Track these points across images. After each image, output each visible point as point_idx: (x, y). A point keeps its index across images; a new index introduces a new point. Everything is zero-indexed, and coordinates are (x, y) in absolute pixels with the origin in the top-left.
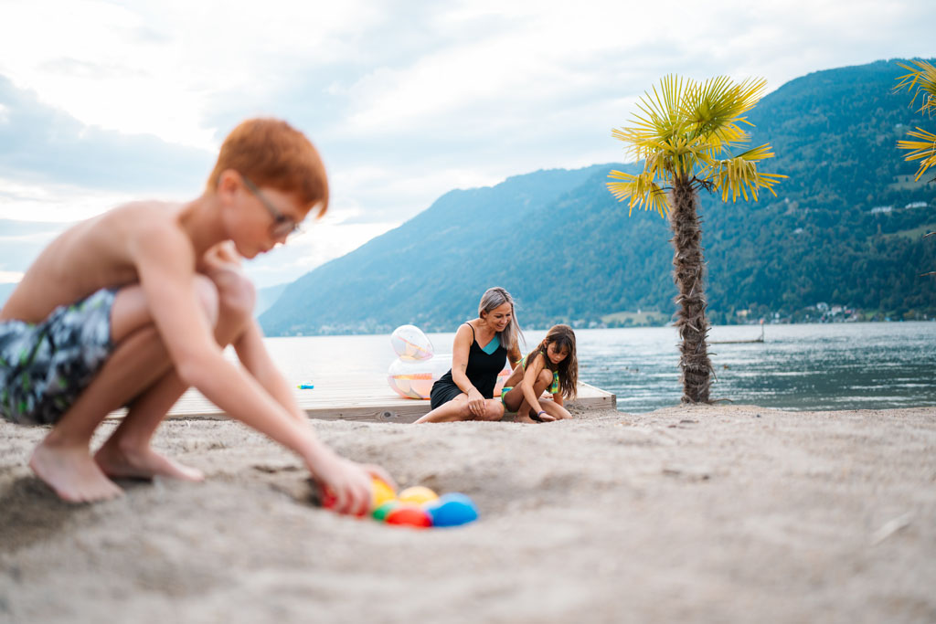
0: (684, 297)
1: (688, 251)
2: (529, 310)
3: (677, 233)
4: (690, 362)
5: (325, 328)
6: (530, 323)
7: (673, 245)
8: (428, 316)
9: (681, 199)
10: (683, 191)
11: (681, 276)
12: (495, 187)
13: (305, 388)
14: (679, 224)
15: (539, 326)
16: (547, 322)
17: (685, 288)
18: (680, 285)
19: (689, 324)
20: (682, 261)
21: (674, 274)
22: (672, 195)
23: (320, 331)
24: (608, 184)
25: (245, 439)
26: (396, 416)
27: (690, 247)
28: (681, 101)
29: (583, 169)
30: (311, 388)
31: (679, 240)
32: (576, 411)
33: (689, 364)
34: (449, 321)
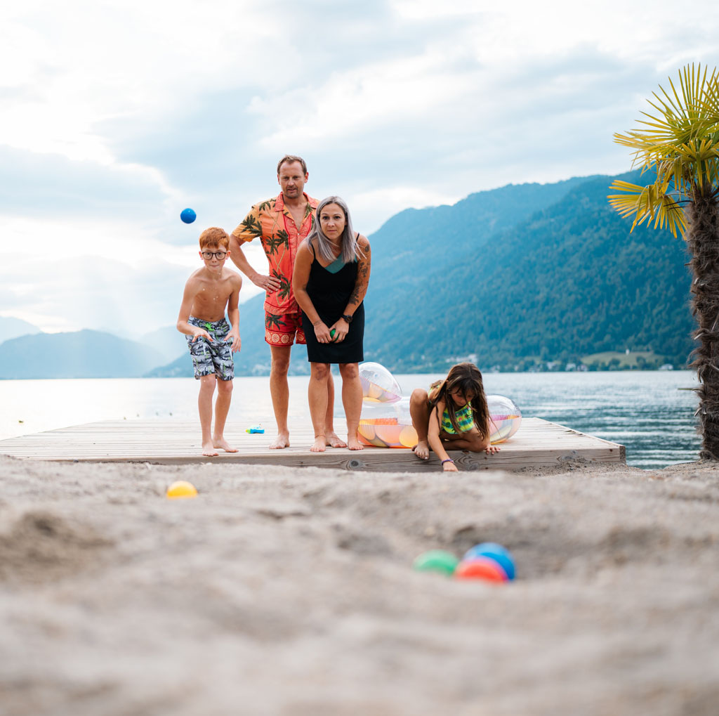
0: (704, 331)
1: (710, 276)
2: (494, 348)
3: (696, 255)
4: (711, 409)
5: (259, 367)
6: (496, 364)
7: (691, 269)
8: (376, 355)
9: (701, 213)
10: (704, 204)
11: (700, 306)
12: (455, 205)
13: (255, 432)
14: (698, 244)
15: (506, 367)
16: (516, 363)
17: (706, 321)
18: (700, 318)
19: (710, 364)
20: (702, 289)
21: (692, 305)
22: (690, 209)
23: (254, 371)
24: (610, 197)
25: (219, 484)
26: (364, 465)
27: (712, 271)
28: (704, 96)
29: (561, 183)
30: (261, 432)
31: (698, 263)
32: (577, 464)
33: (710, 413)
34: (400, 361)
